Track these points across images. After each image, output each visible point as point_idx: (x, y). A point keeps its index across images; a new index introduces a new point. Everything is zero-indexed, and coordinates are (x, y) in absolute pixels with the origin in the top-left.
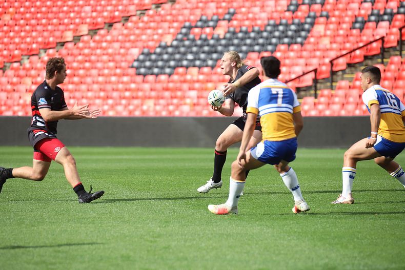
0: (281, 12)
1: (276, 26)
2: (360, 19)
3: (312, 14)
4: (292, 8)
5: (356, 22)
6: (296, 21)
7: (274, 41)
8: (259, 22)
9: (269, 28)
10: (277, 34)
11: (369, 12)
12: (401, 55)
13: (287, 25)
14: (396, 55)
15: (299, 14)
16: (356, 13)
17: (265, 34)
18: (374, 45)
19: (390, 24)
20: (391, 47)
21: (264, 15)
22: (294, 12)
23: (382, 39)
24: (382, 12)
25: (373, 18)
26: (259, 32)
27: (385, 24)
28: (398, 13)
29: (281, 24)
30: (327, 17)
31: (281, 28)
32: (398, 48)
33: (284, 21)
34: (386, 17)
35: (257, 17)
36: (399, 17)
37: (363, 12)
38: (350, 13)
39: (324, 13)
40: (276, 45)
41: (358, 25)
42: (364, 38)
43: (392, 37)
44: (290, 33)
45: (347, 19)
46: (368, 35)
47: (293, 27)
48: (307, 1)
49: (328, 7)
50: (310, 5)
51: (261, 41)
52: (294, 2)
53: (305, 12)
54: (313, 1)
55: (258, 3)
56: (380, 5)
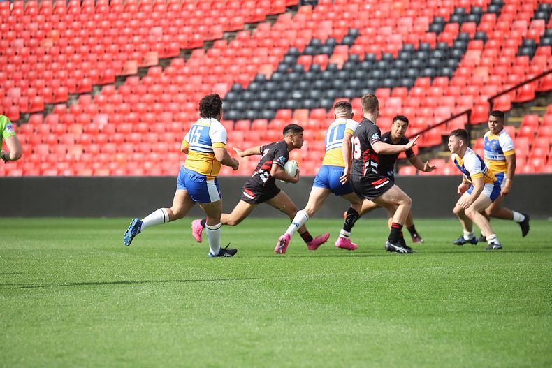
0: (420, 33)
1: (414, 52)
2: (529, 42)
3: (463, 35)
4: (436, 27)
6: (442, 45)
7: (412, 72)
8: (391, 47)
9: (404, 55)
10: (415, 63)
11: (542, 33)
13: (429, 51)
15: (446, 35)
17: (399, 63)
18: (549, 77)
21: (397, 38)
22: (438, 33)
25: (547, 41)
26: (391, 61)
29: (420, 50)
30: (485, 40)
31: (421, 55)
33: (425, 46)
35: (388, 40)
38: (515, 34)
39: (480, 34)
40: (414, 78)
41: (526, 51)
42: (536, 68)
44: (433, 62)
45: (511, 42)
46: (540, 64)
47: (437, 54)
48: (456, 18)
49: (486, 26)
50: (460, 24)
51: (393, 72)
52: (439, 19)
53: (454, 33)
54: (464, 18)
55: (389, 21)
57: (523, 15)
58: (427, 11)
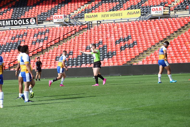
0: (10, 40)
1: (9, 44)
2: (34, 41)
3: (20, 40)
4: (13, 39)
5: (33, 42)
6: (15, 42)
7: (9, 48)
8: (4, 43)
9: (7, 45)
10: (10, 46)
11: (36, 39)
12: (47, 52)
13: (12, 44)
15: (16, 40)
17: (6, 47)
18: (40, 49)
19: (43, 43)
20: (44, 49)
21: (5, 41)
22: (14, 40)
23: (42, 47)
24: (40, 39)
25: (38, 41)
26: (5, 46)
27: (41, 43)
28: (45, 40)
29: (11, 44)
30: (25, 41)
31: (11, 45)
33: (11, 43)
34: (41, 41)
35: (3, 42)
36: (45, 41)
37: (34, 39)
38: (31, 40)
39: (23, 40)
40: (10, 50)
41: (34, 43)
43: (44, 46)
44: (14, 46)
45: (30, 42)
46: (37, 46)
47: (14, 44)
48: (17, 37)
49: (24, 38)
50: (19, 38)
51: (5, 49)
52: (13, 37)
53: (17, 40)
54: (19, 37)
55: (2, 38)
56: (39, 37)
57: (32, 36)
58: (11, 35)
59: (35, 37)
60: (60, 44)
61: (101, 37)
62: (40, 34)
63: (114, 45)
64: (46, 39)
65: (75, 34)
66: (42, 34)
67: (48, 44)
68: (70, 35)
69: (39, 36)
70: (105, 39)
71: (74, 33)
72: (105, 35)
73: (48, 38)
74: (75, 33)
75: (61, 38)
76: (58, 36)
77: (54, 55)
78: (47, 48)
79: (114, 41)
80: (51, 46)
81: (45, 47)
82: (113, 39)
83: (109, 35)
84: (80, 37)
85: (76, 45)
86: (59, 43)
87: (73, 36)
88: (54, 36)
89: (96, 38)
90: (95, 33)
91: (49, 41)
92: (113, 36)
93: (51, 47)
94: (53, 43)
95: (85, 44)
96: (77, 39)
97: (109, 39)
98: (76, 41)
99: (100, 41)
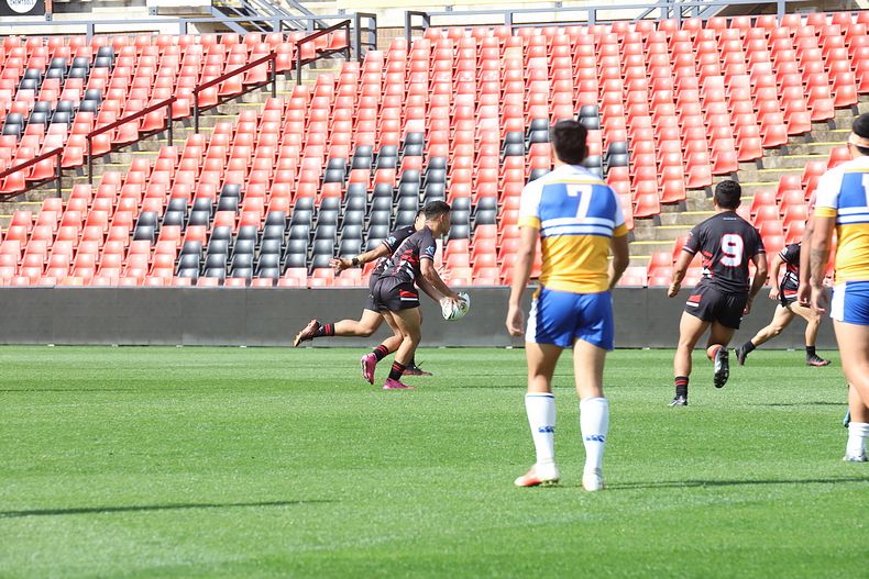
2: (15, 117)
5: (9, 122)
11: (32, 106)
12: (91, 182)
14: (82, 182)
16: (9, 106)
18: (44, 163)
19: (70, 128)
20: (72, 168)
23: (59, 152)
24: (54, 107)
25: (38, 116)
27: (61, 128)
28: (82, 110)
32: (85, 169)
34: (61, 116)
36: (84, 115)
37: (20, 105)
41: (12, 128)
42: (26, 151)
43: (75, 151)
46: (31, 147)
56: (50, 94)
57: (5, 83)
59: (28, 94)
60: (171, 138)
61: (419, 111)
62: (55, 72)
63: (492, 161)
64: (89, 104)
65: (269, 87)
66: (68, 71)
67: (101, 138)
68: (240, 90)
69: (54, 83)
70: (443, 123)
71: (264, 79)
72: (443, 99)
73: (100, 99)
74: (271, 77)
75: (180, 103)
76: (165, 94)
77: (128, 202)
78: (89, 159)
79: (494, 137)
80: (115, 147)
81: (76, 154)
82: (491, 123)
83: (467, 100)
84: (298, 101)
85: (266, 150)
86: (166, 133)
87: (254, 98)
88: (142, 93)
89: (393, 113)
90: (390, 83)
91: (110, 117)
92: (491, 110)
93: (114, 156)
94: (130, 130)
95: (318, 150)
96: (275, 114)
97: (468, 125)
98: (270, 126)
99: (408, 134)
